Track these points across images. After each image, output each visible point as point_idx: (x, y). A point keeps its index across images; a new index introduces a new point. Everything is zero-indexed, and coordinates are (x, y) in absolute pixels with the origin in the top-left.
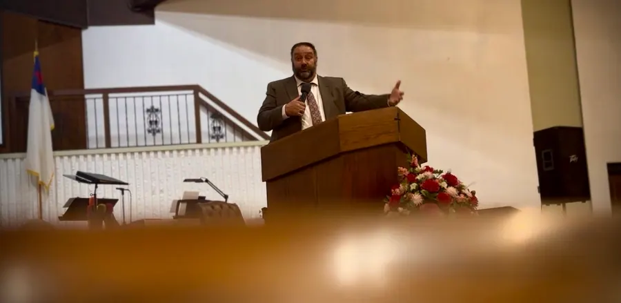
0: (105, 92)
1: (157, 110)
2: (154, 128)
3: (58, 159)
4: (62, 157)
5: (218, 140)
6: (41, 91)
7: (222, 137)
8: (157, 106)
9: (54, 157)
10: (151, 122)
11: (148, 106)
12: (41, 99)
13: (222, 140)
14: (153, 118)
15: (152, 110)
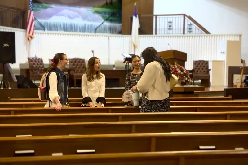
0: (156, 16)
1: (171, 22)
2: (170, 28)
3: (140, 37)
4: (141, 37)
5: (190, 33)
6: (136, 16)
7: (191, 32)
8: (171, 21)
9: (139, 37)
10: (169, 26)
11: (169, 21)
12: (136, 19)
13: (191, 33)
14: (170, 25)
15: (170, 22)
